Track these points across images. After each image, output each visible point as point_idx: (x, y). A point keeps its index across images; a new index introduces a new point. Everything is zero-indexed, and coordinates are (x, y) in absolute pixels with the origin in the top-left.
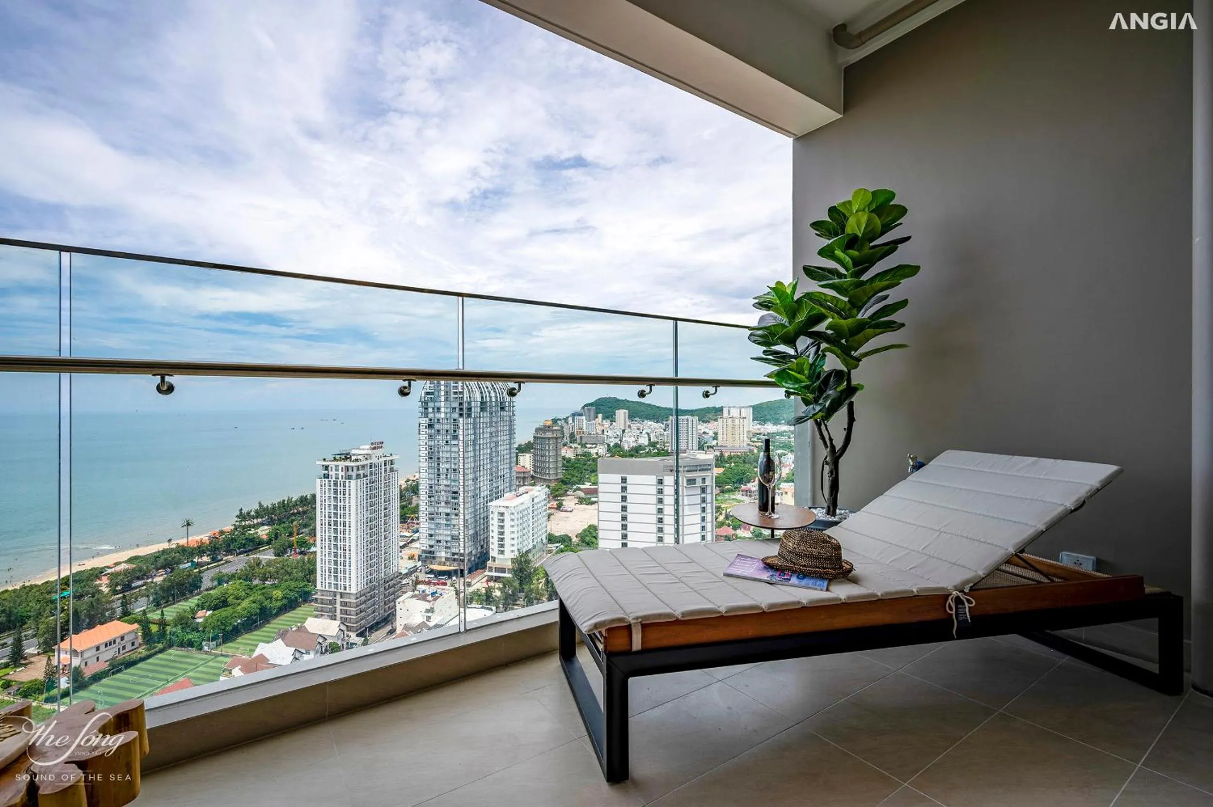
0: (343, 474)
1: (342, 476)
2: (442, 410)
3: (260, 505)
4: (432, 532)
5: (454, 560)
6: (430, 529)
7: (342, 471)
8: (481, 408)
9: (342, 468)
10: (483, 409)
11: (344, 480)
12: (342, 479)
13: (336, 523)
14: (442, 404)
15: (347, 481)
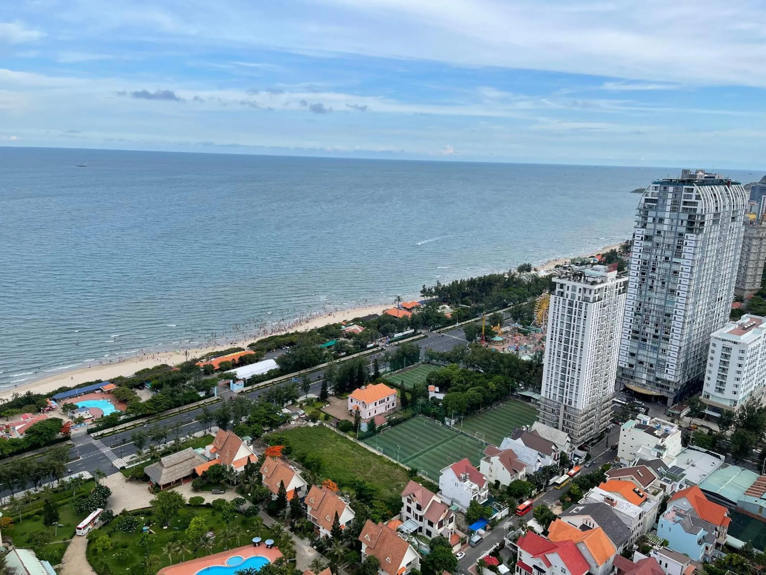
0: (581, 295)
1: (579, 297)
2: (666, 221)
3: (438, 283)
4: (635, 352)
5: (657, 385)
6: (631, 347)
7: (580, 292)
8: (714, 221)
9: (580, 289)
10: (715, 222)
11: (581, 301)
12: (579, 300)
13: (567, 341)
14: (667, 215)
15: (584, 303)
